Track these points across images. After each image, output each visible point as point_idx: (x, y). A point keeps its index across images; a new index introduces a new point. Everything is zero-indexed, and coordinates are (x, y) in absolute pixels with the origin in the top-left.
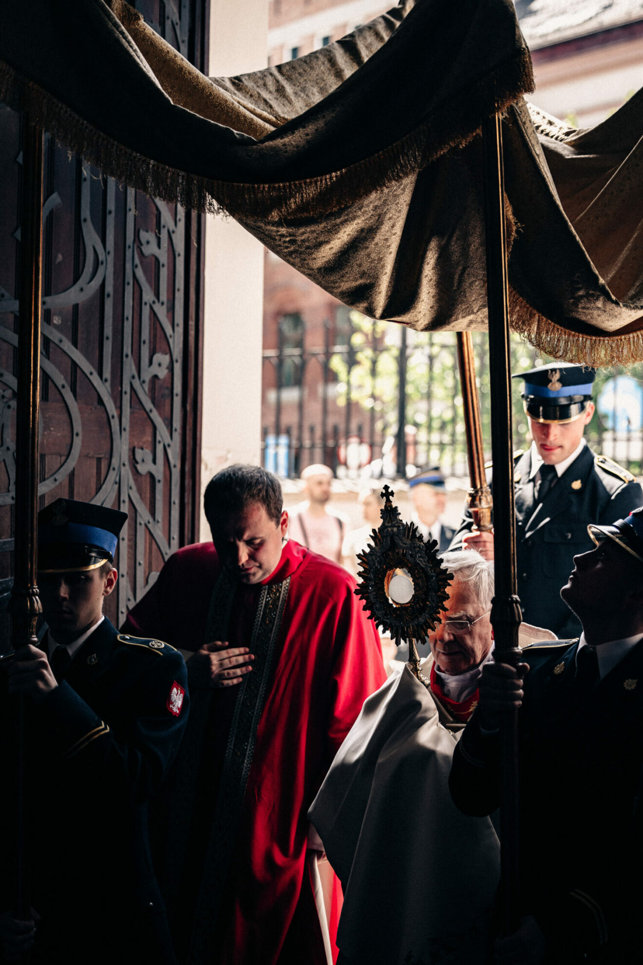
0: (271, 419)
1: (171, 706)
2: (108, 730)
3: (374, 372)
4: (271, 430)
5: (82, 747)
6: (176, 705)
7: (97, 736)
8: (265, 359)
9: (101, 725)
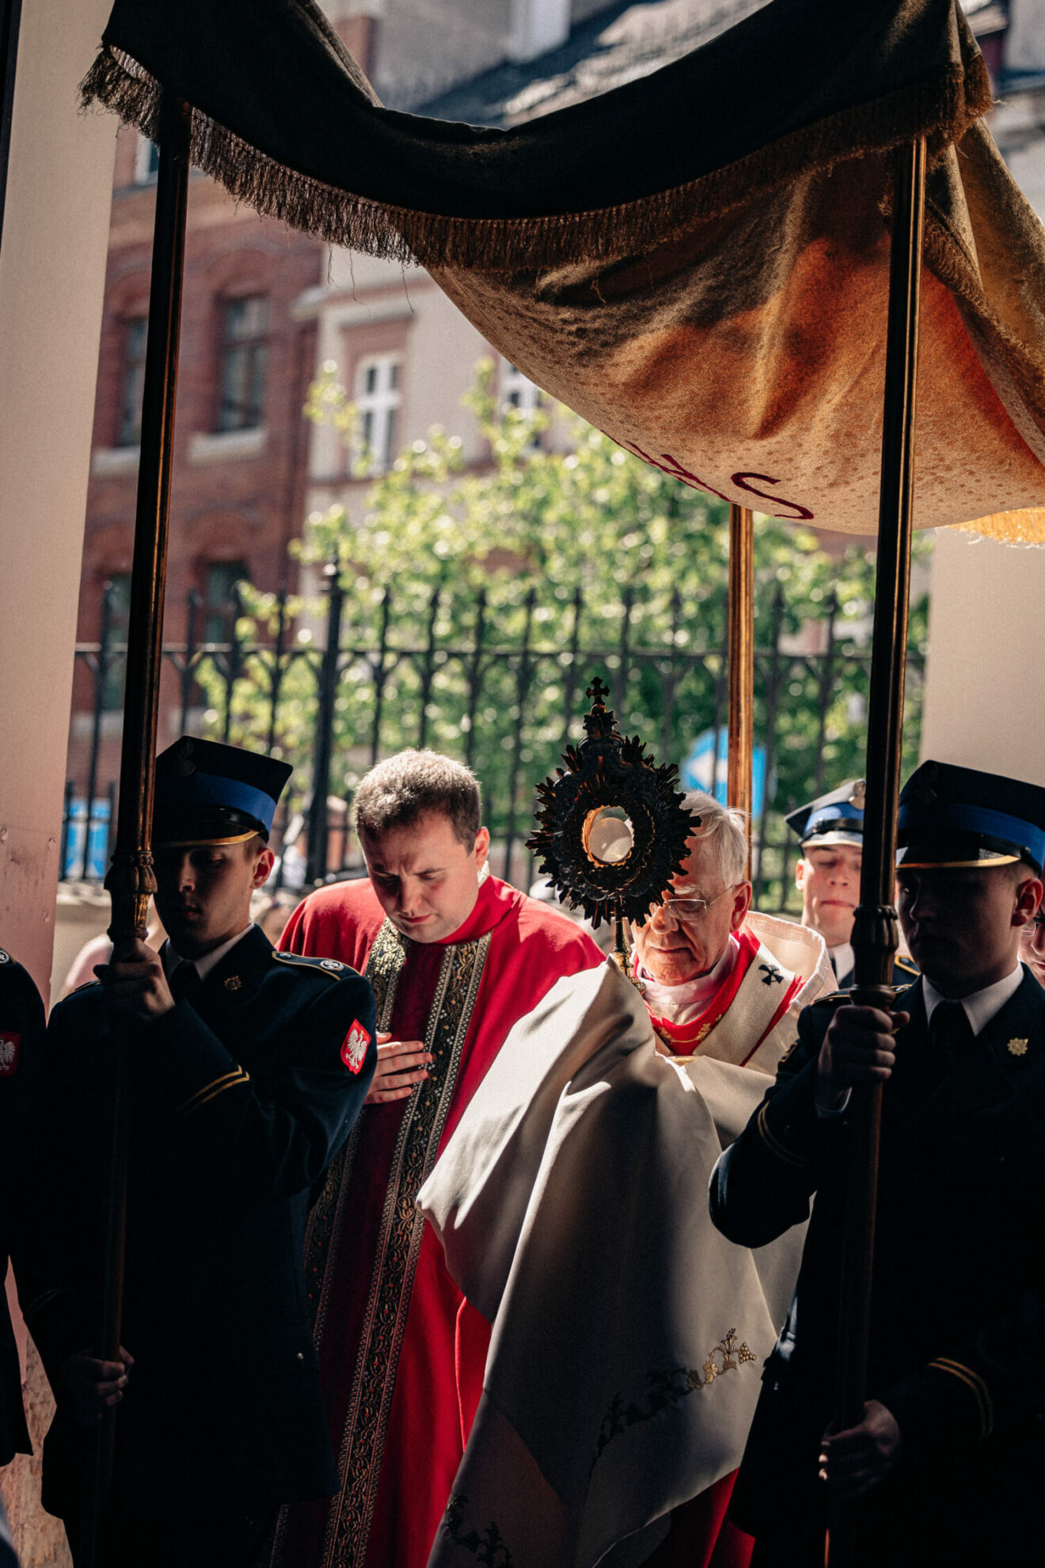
0: (82, 767)
1: (347, 1056)
2: (247, 1078)
3: (274, 696)
4: (80, 789)
5: (206, 1099)
6: (355, 1056)
7: (230, 1085)
8: (79, 655)
9: (237, 1070)
